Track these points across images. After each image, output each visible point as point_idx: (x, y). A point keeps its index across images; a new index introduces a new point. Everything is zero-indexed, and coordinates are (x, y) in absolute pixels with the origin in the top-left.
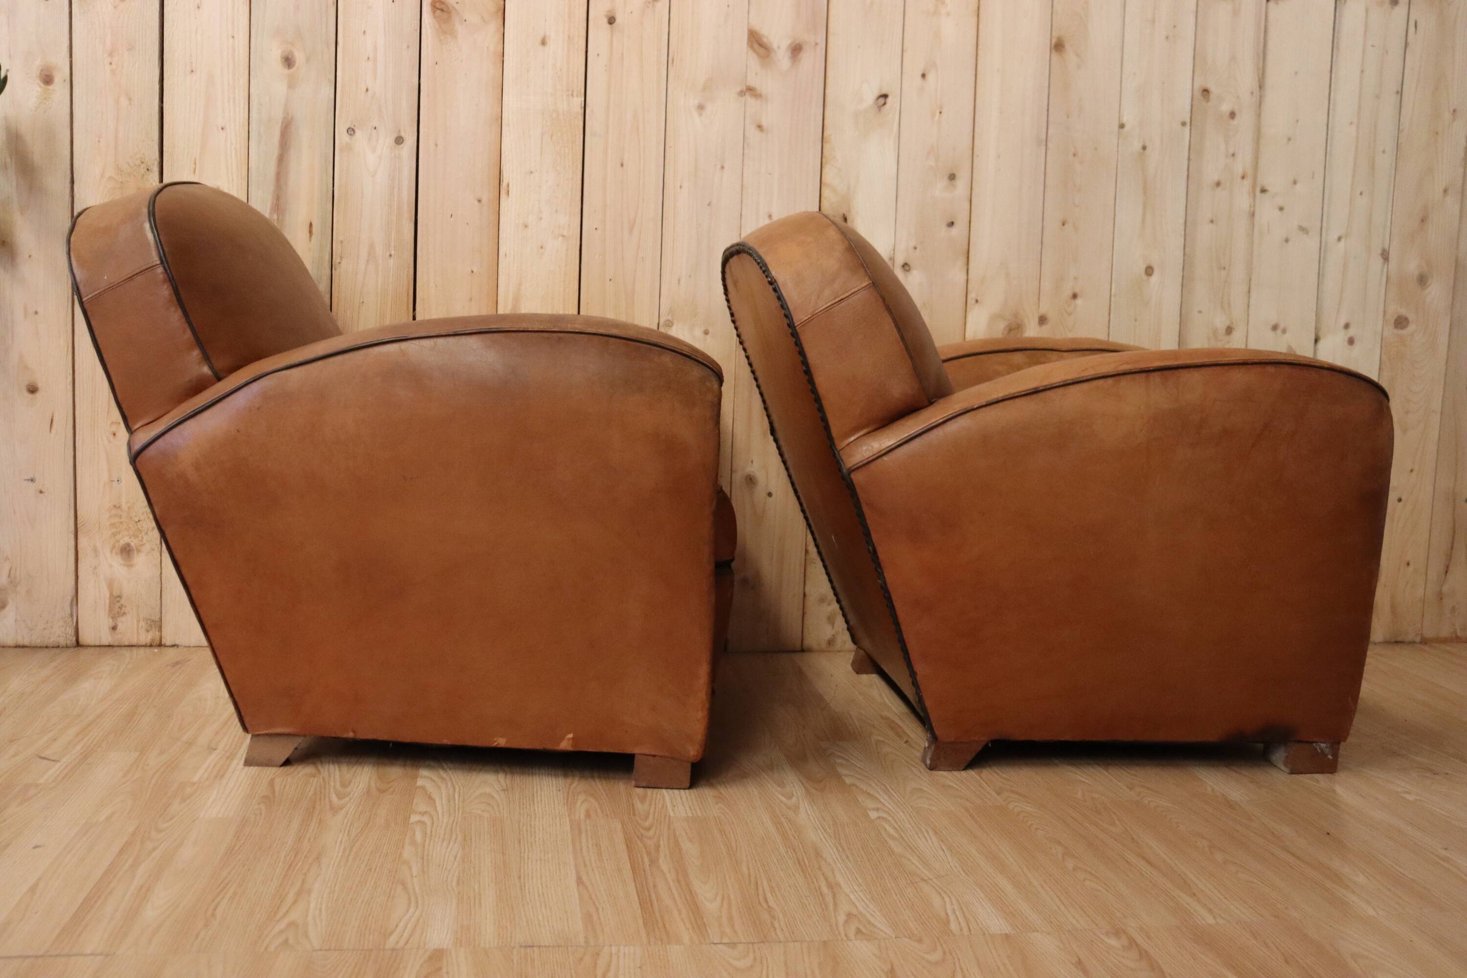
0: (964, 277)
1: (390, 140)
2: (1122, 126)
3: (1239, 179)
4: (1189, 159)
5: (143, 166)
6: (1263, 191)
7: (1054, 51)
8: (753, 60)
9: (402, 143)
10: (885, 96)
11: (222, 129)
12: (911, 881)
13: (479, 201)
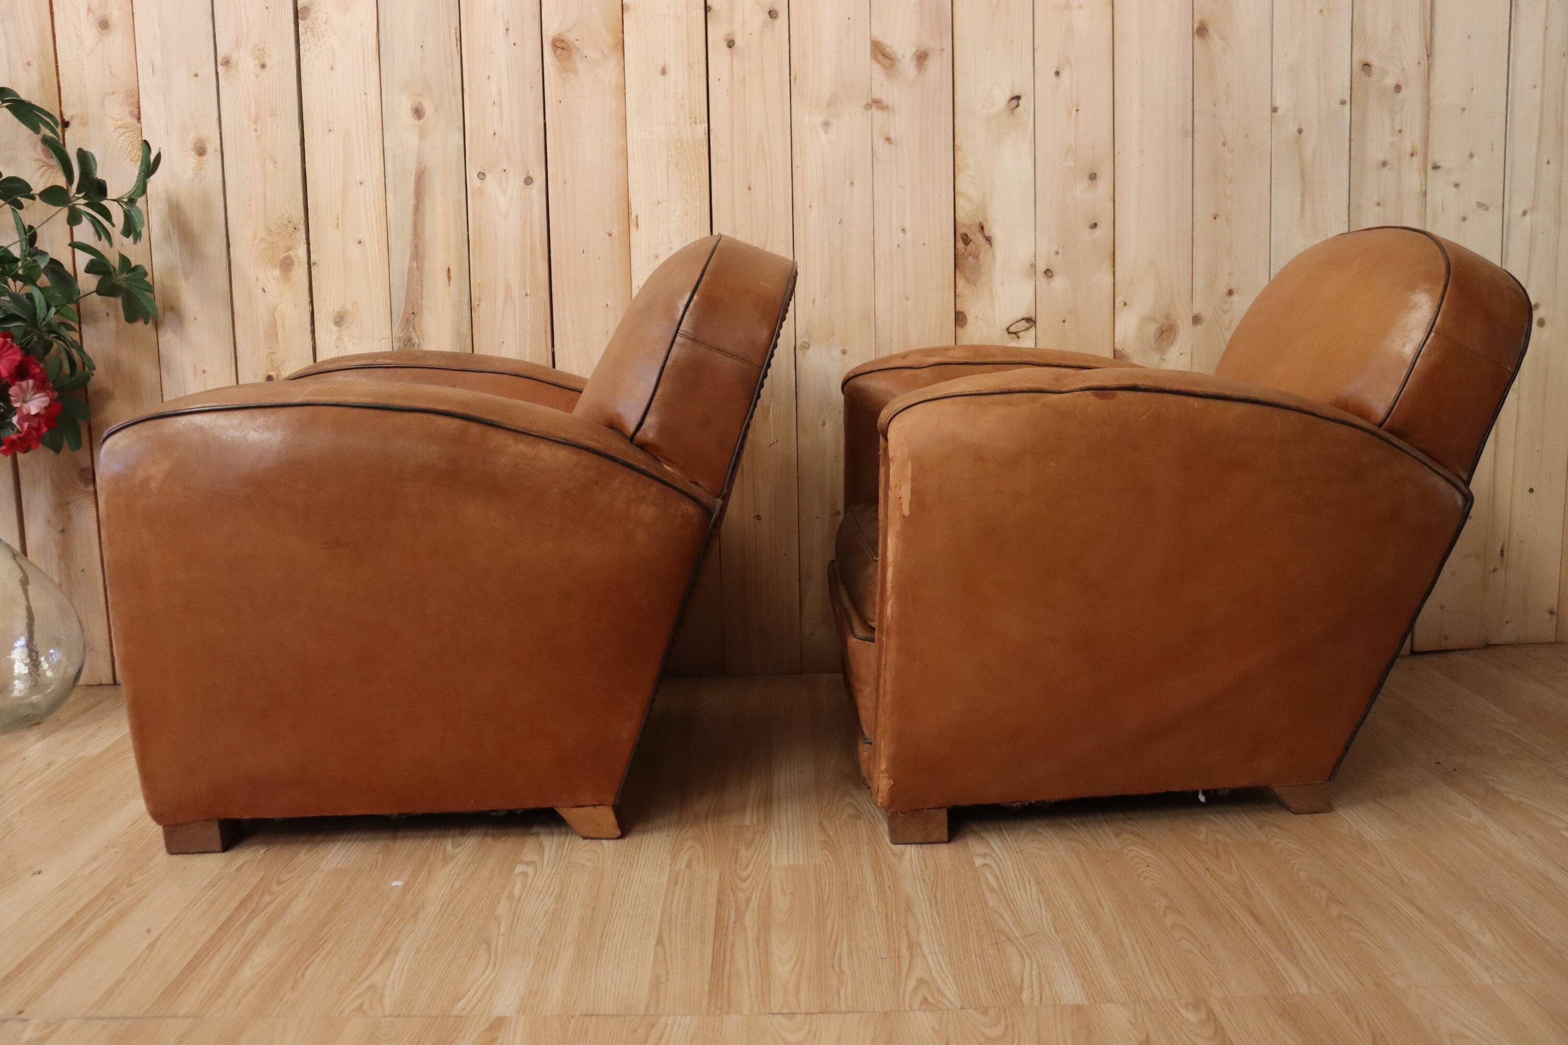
0: (1111, 281)
1: (520, 181)
2: (1274, 110)
3: (1407, 157)
4: (1350, 140)
5: (290, 225)
6: (1436, 167)
7: (1196, 36)
8: (877, 71)
9: (531, 183)
10: (1018, 98)
11: (361, 183)
12: (996, 940)
13: (610, 235)
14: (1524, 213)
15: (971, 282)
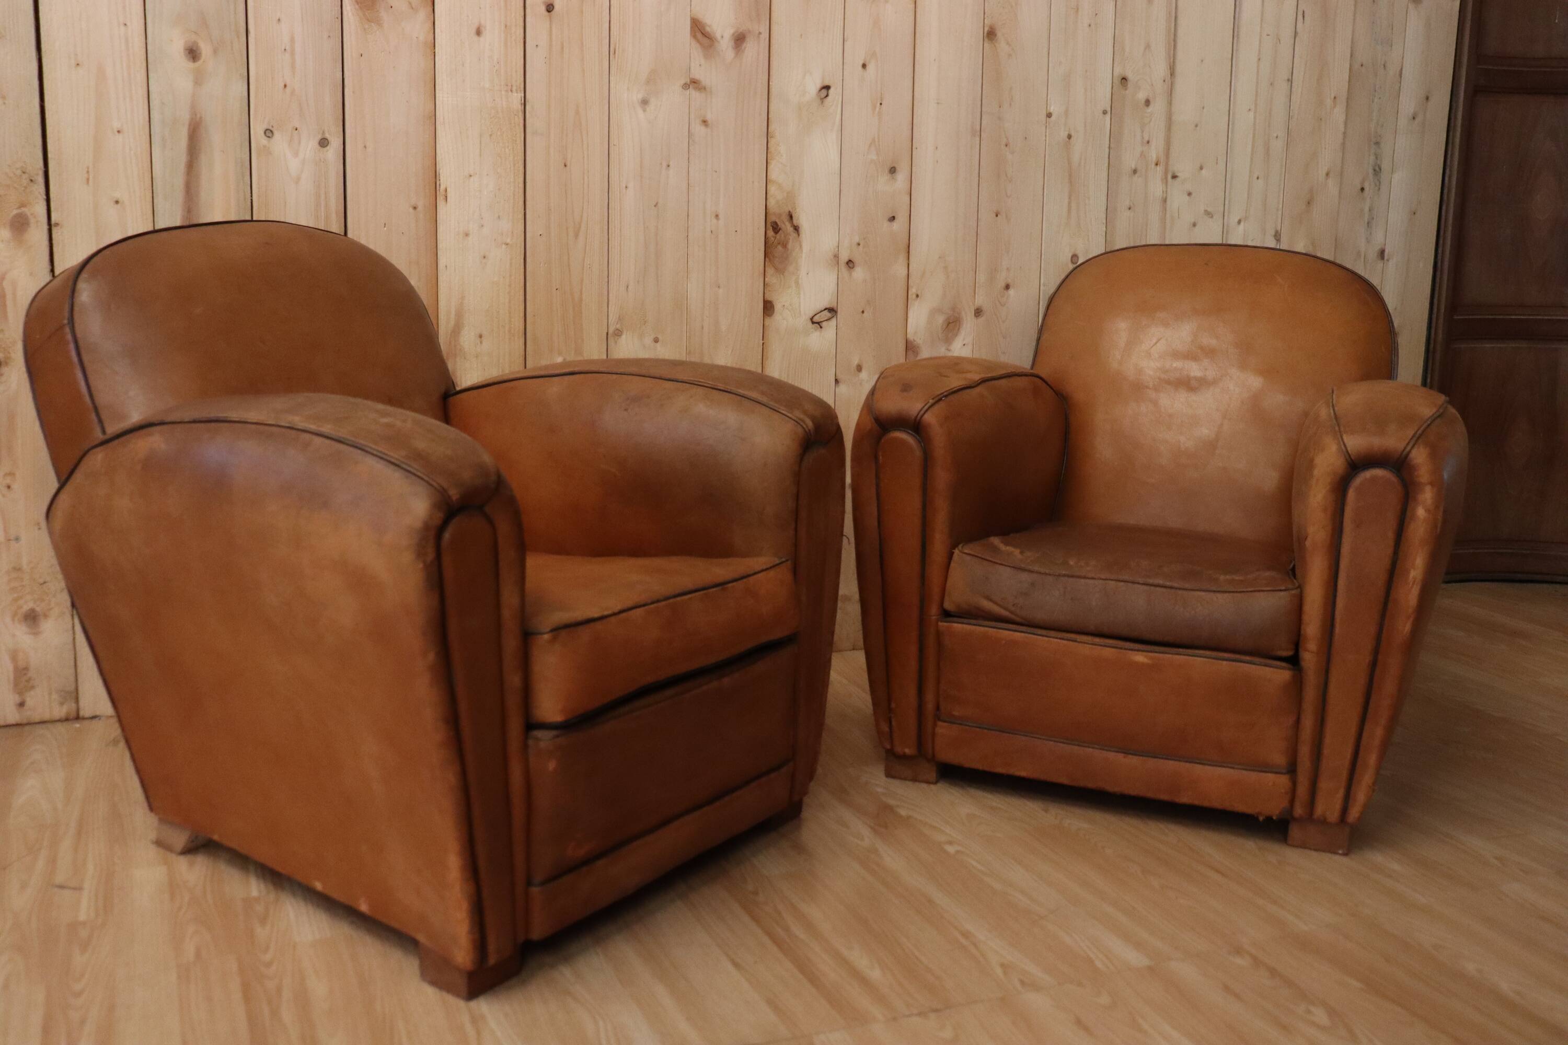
0: (905, 272)
1: (313, 143)
2: (1049, 115)
3: (1153, 166)
4: (1109, 148)
5: (25, 176)
6: (1174, 177)
7: (986, 40)
8: (696, 50)
9: (327, 146)
10: (827, 88)
11: (119, 132)
12: (1030, 920)
13: (415, 208)
14: (1239, 222)
15: (780, 271)
